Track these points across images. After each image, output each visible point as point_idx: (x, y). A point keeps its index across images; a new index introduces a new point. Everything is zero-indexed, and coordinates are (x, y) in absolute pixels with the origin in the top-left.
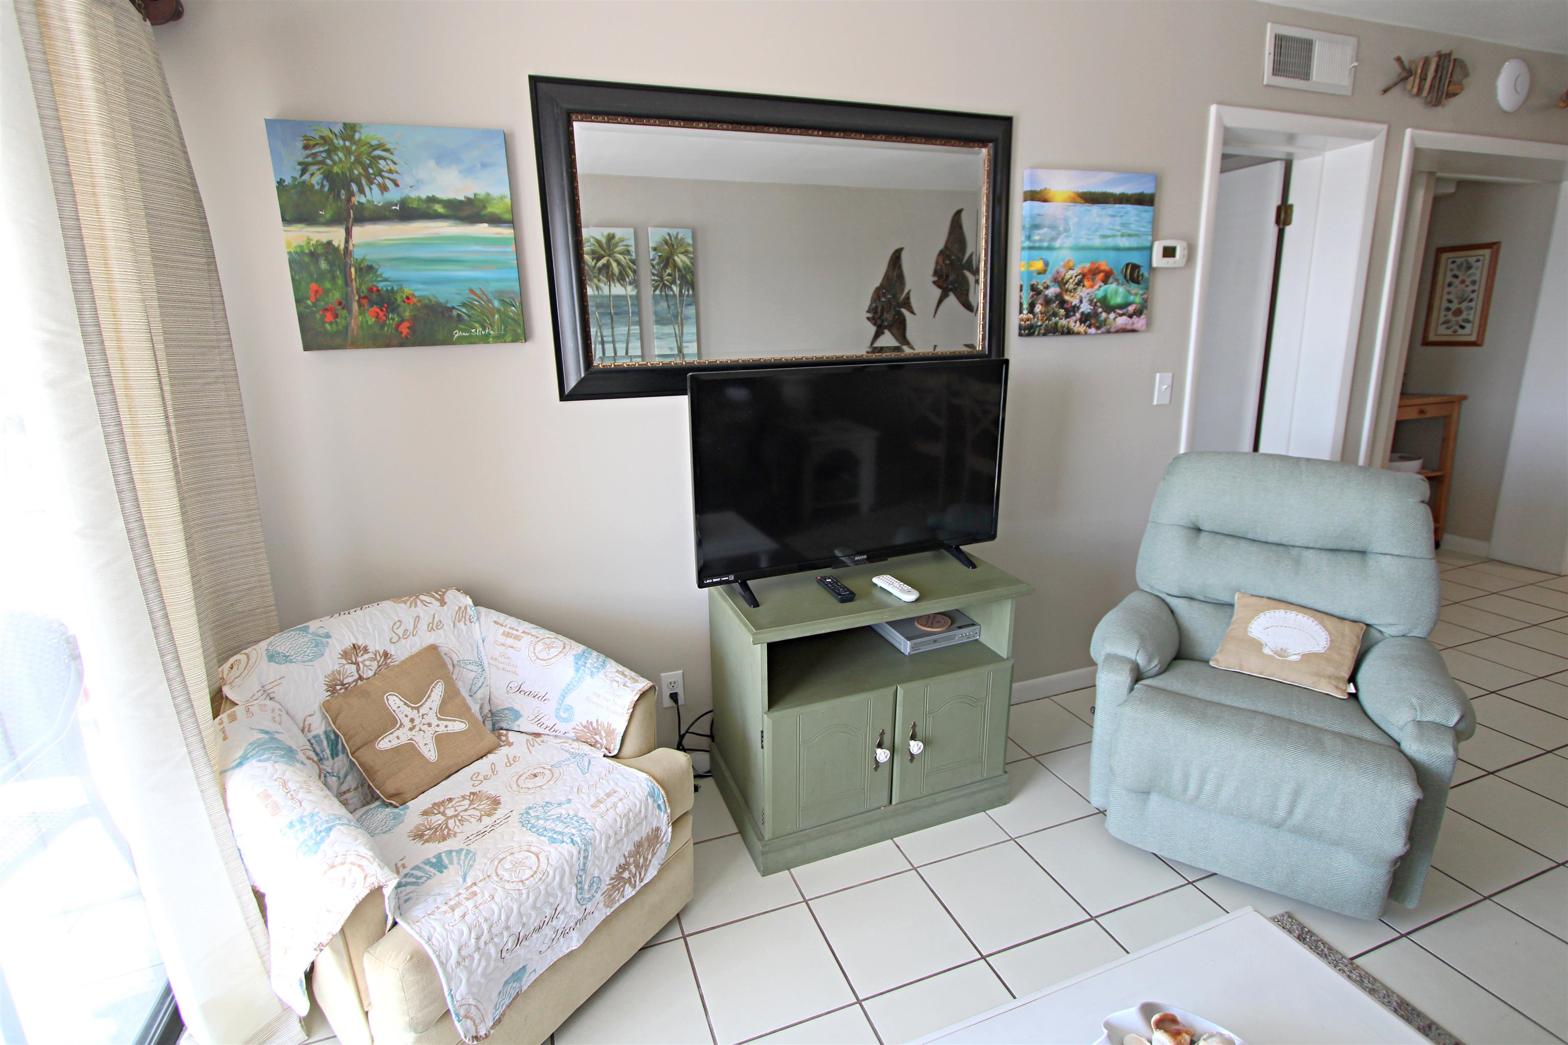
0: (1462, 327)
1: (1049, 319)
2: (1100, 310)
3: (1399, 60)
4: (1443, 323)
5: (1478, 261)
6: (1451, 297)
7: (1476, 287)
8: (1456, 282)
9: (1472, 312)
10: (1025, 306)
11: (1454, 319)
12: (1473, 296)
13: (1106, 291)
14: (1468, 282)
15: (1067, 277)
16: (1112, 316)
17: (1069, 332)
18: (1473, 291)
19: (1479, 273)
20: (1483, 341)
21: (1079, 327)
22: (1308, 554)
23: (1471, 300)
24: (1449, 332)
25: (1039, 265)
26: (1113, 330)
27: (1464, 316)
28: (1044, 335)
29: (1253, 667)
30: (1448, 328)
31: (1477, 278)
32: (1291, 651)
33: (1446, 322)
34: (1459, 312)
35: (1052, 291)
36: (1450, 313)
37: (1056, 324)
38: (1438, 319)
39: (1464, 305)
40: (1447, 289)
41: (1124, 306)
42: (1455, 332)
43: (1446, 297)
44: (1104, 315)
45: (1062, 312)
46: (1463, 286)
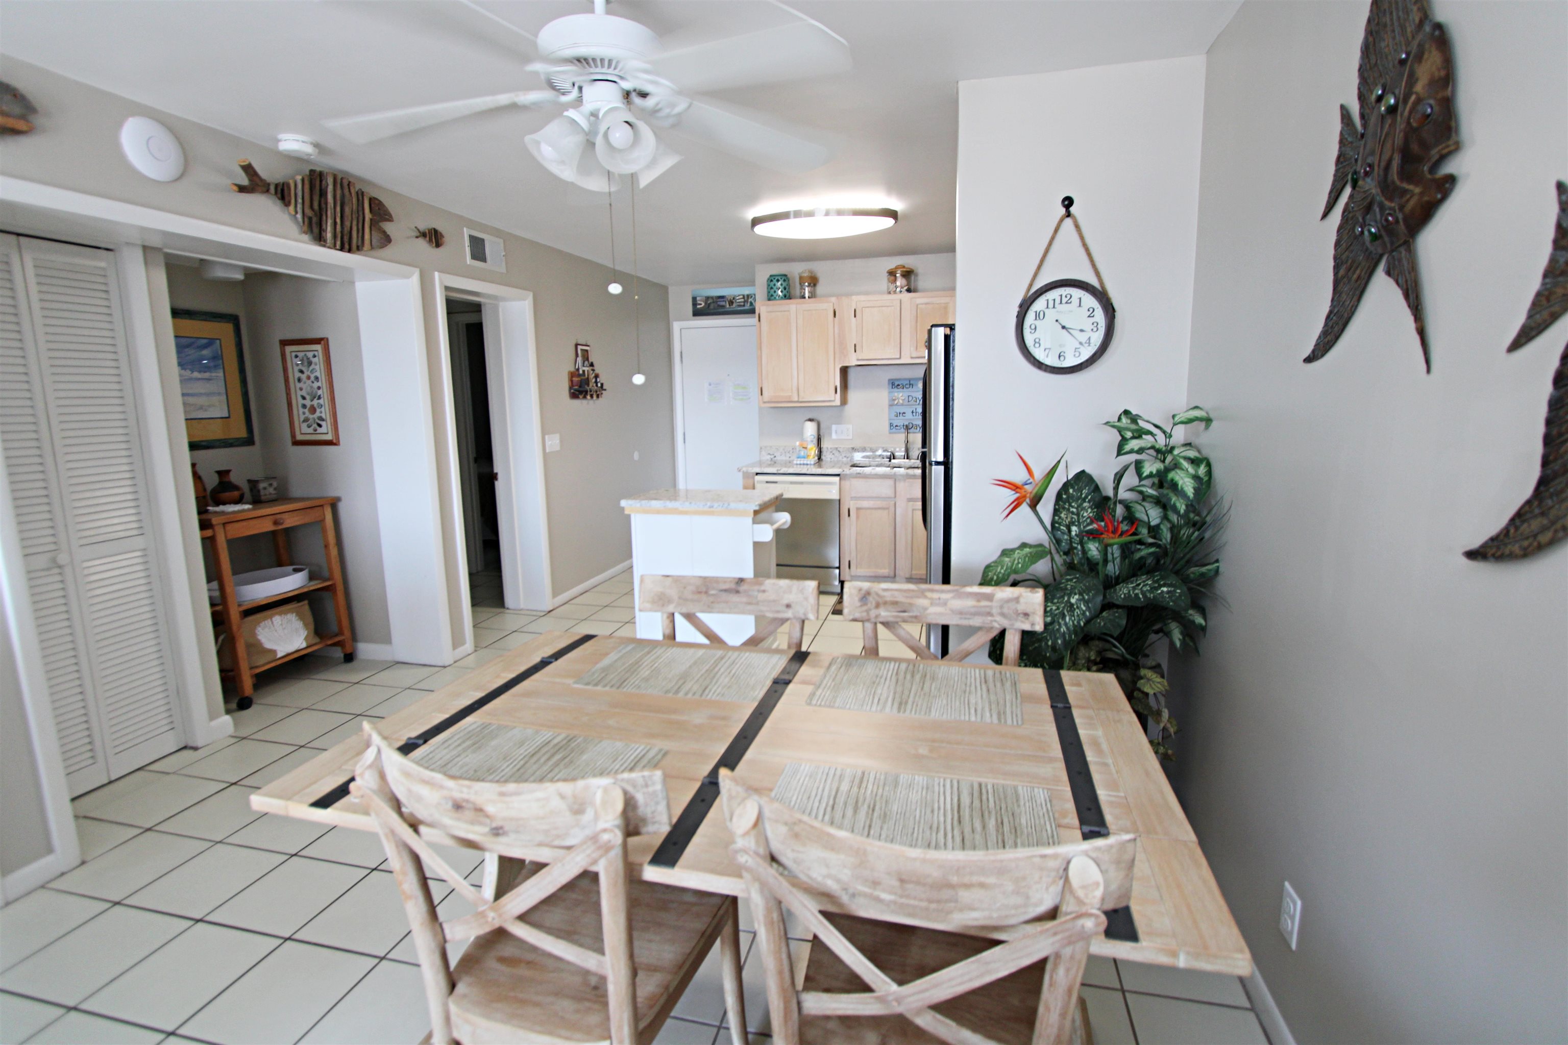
0: (320, 426)
4: (304, 421)
5: (314, 356)
6: (304, 393)
7: (319, 384)
8: (304, 377)
9: (323, 409)
11: (311, 416)
12: (320, 392)
14: (312, 378)
18: (319, 388)
19: (319, 369)
20: (339, 441)
23: (319, 398)
24: (311, 430)
27: (318, 414)
30: (309, 426)
31: (318, 374)
33: (306, 420)
34: (313, 410)
36: (306, 411)
38: (299, 418)
39: (315, 402)
40: (299, 385)
42: (316, 430)
43: (300, 393)
46: (309, 382)
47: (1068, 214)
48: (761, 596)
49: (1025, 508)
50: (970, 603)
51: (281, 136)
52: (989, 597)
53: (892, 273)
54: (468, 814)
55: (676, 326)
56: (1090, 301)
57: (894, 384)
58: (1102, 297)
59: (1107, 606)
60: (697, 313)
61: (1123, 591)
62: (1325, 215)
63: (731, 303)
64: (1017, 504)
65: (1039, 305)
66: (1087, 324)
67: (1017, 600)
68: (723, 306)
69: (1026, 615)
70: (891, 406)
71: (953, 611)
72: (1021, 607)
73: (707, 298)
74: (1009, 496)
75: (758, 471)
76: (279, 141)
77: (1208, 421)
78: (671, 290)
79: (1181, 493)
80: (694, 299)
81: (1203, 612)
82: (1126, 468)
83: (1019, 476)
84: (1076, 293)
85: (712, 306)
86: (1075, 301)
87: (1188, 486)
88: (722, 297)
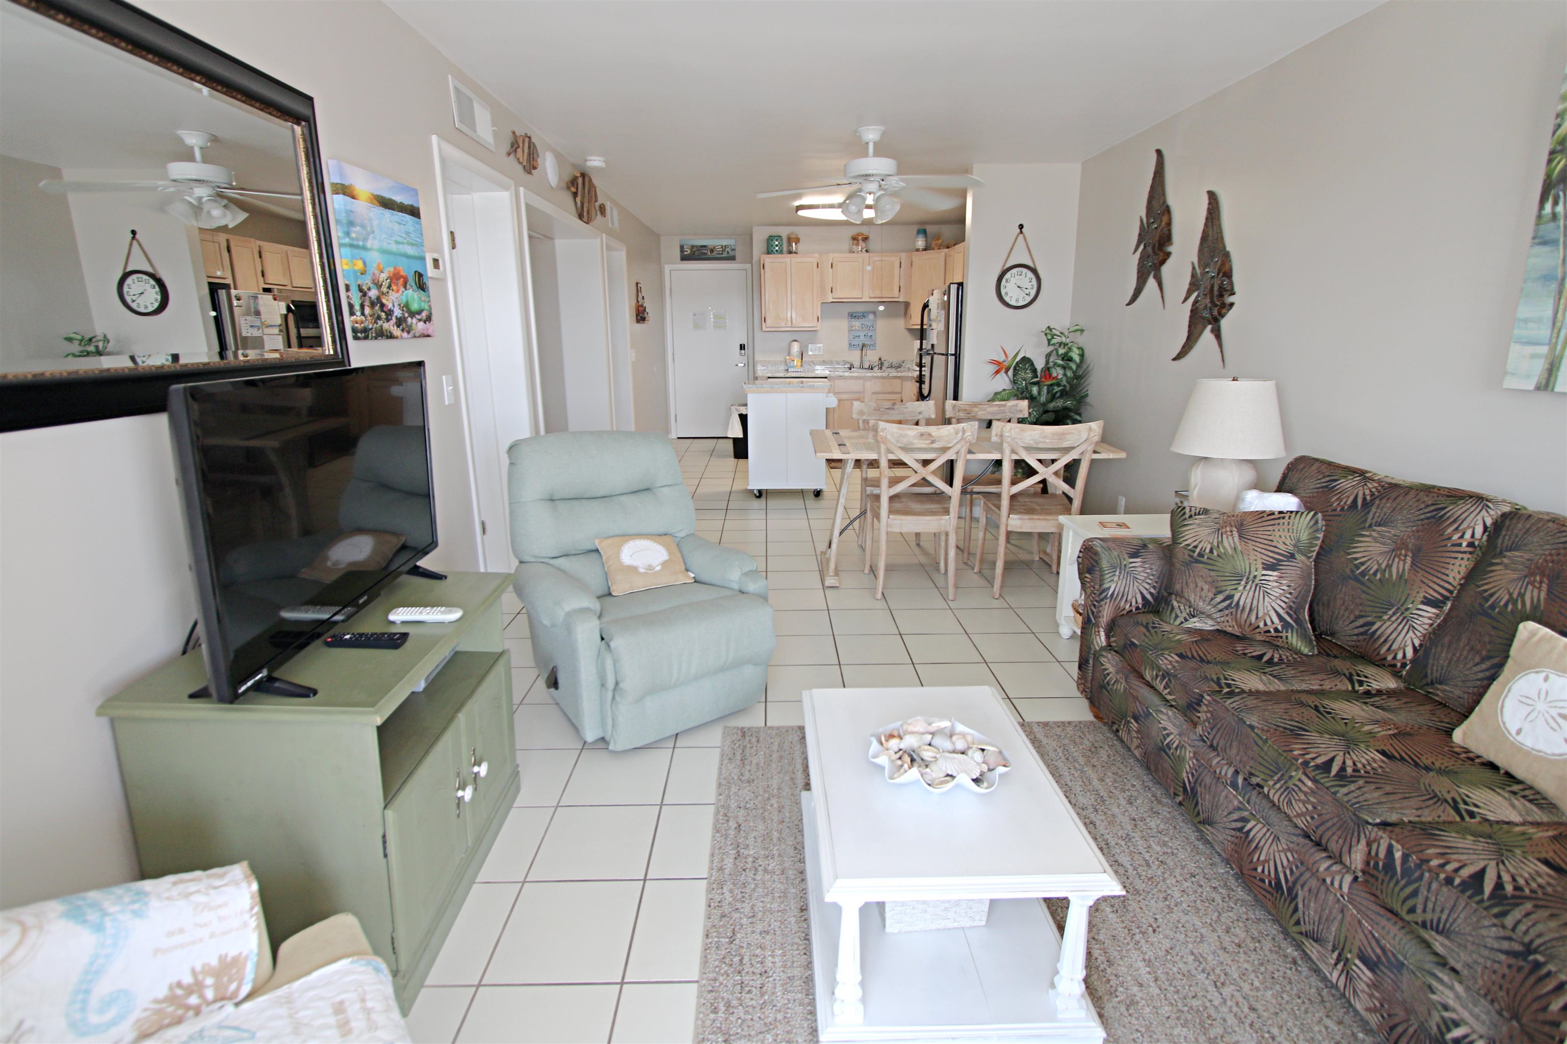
1: (376, 322)
2: (406, 315)
3: (514, 133)
10: (357, 307)
13: (407, 296)
15: (381, 280)
16: (415, 321)
17: (391, 336)
21: (396, 332)
22: (623, 498)
25: (360, 265)
26: (417, 335)
28: (376, 338)
29: (639, 585)
32: (654, 565)
35: (373, 293)
37: (381, 326)
41: (419, 312)
44: (409, 320)
45: (383, 315)
47: (1021, 232)
48: (905, 410)
49: (1002, 373)
50: (996, 409)
51: (589, 158)
52: (1004, 406)
53: (854, 239)
54: (925, 437)
55: (667, 268)
56: (1030, 274)
57: (853, 316)
58: (1034, 271)
59: (1046, 412)
60: (684, 258)
61: (1051, 406)
62: (1134, 253)
63: (712, 251)
64: (997, 372)
65: (1008, 276)
66: (1029, 285)
67: (1017, 405)
68: (705, 254)
69: (1021, 411)
70: (850, 331)
71: (989, 413)
72: (1019, 408)
73: (693, 247)
74: (994, 368)
75: (770, 375)
76: (586, 160)
77: (1082, 331)
78: (662, 238)
79: (1075, 362)
80: (682, 247)
81: (1080, 415)
82: (1052, 351)
83: (1001, 358)
84: (1024, 270)
85: (696, 253)
86: (1024, 274)
87: (1077, 358)
88: (705, 246)
